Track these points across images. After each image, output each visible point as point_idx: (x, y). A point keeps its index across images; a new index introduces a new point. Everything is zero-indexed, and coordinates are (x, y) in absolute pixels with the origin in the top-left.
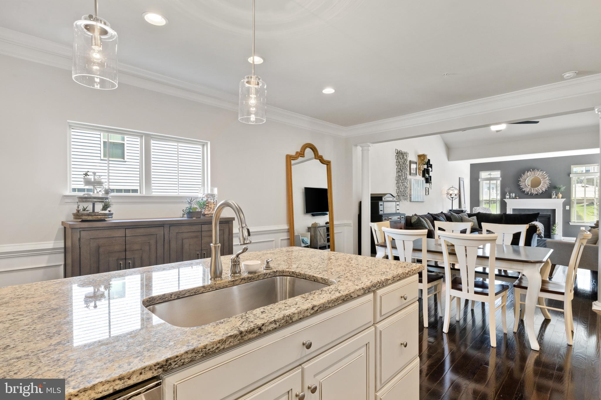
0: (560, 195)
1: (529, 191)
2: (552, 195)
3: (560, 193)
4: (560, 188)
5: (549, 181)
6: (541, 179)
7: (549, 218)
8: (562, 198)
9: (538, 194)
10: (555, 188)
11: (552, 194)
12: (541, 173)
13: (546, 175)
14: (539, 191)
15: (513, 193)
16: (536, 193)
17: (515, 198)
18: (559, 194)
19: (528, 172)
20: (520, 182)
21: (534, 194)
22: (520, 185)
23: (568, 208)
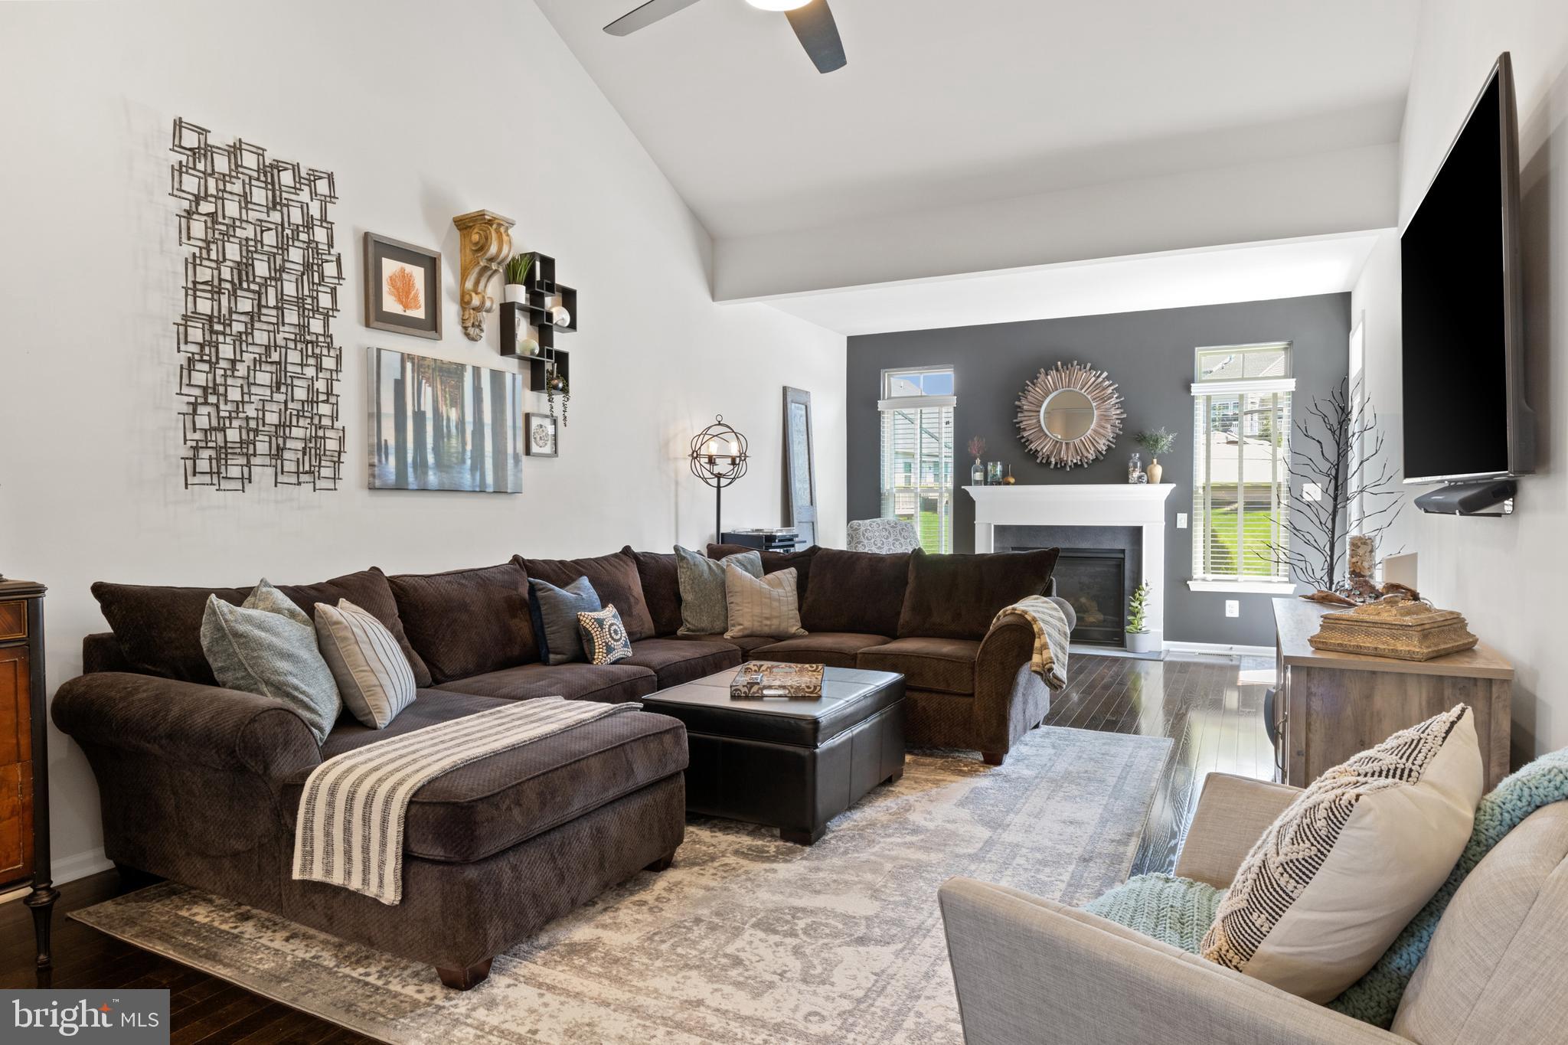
0: (1158, 471)
1: (1052, 452)
2: (1131, 469)
3: (1155, 461)
4: (1156, 441)
5: (1118, 412)
6: (1094, 404)
7: (1120, 565)
8: (1163, 481)
9: (1082, 465)
10: (1140, 438)
11: (1131, 464)
12: (1093, 379)
13: (1110, 385)
14: (1086, 454)
15: (995, 462)
16: (1075, 461)
17: (1002, 481)
18: (1152, 463)
19: (1047, 375)
20: (1019, 415)
21: (1070, 467)
22: (1019, 427)
23: (1182, 521)
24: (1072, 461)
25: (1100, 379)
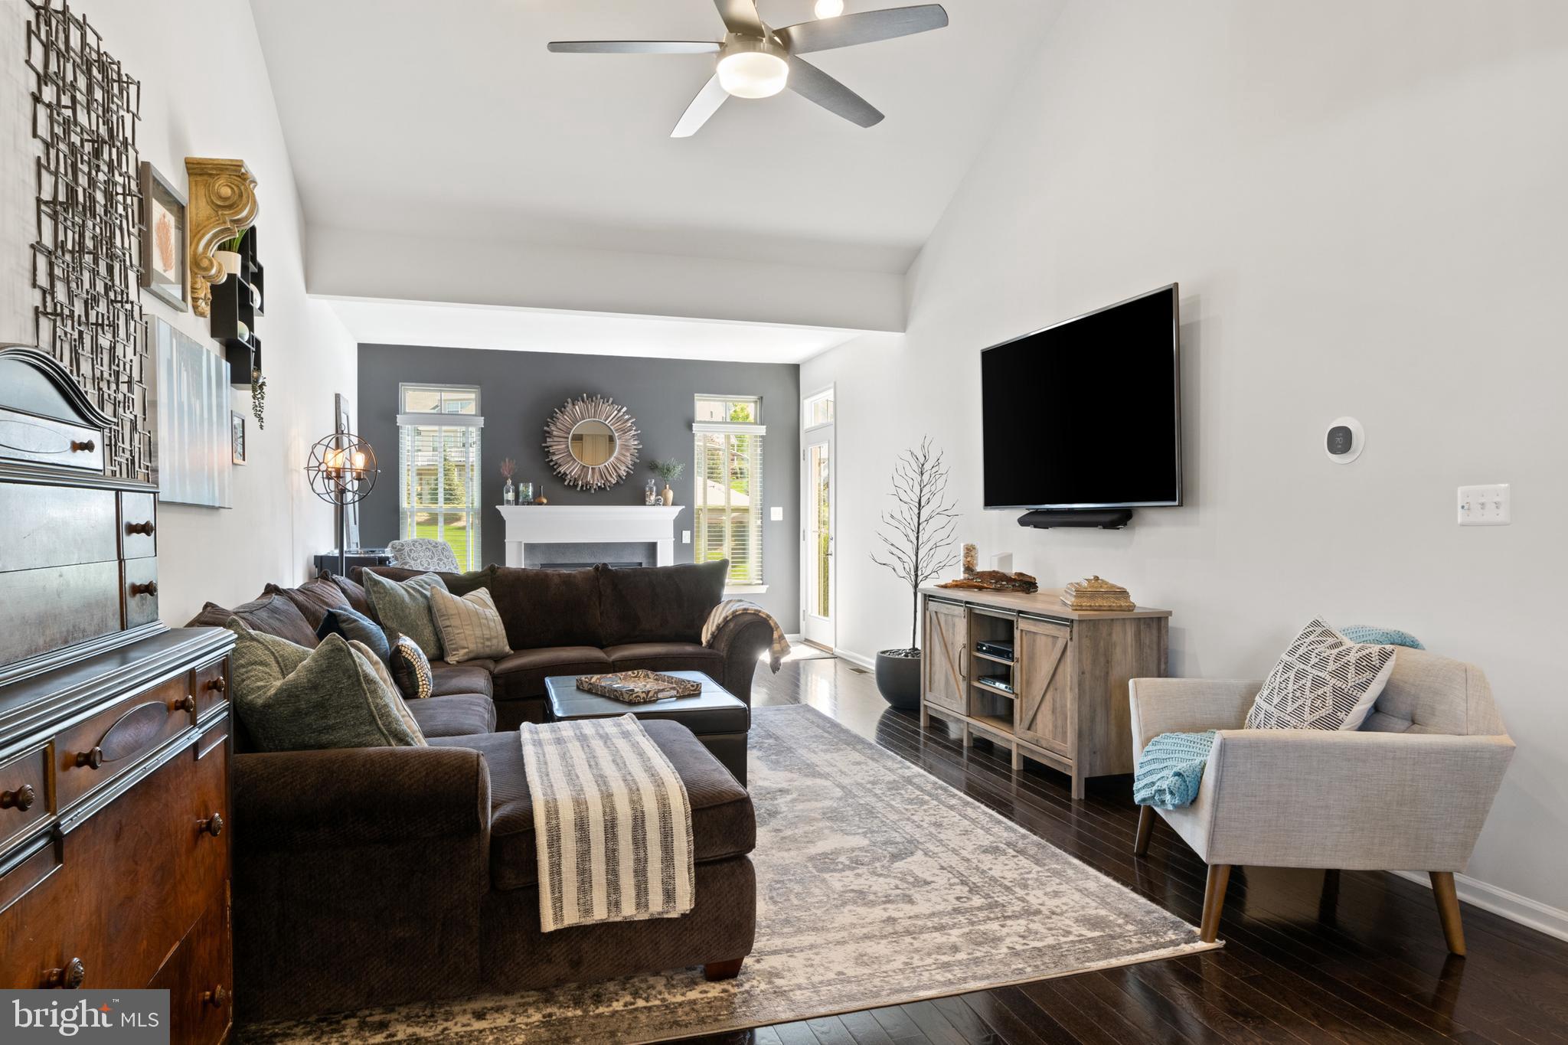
0: (670, 495)
1: (579, 476)
2: (648, 493)
3: (668, 486)
4: (668, 470)
5: (636, 443)
6: (616, 435)
8: (674, 504)
9: (605, 488)
10: (653, 467)
11: (647, 489)
12: (616, 412)
13: (629, 419)
14: (610, 479)
15: (526, 481)
16: (599, 484)
17: (536, 501)
18: (666, 488)
19: (574, 405)
20: (548, 440)
21: (595, 490)
22: (549, 451)
23: (686, 537)
24: (597, 484)
25: (621, 414)
